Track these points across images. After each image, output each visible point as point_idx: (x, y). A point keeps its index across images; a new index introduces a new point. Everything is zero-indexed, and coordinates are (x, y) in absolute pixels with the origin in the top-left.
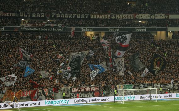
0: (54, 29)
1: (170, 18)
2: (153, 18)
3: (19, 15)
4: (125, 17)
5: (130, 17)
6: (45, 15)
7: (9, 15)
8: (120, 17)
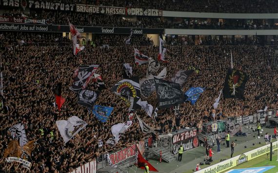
0: (37, 28)
1: (163, 16)
2: (146, 15)
4: (116, 12)
5: (121, 11)
6: (20, 3)
8: (111, 11)
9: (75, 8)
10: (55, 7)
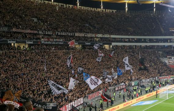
1: (111, 37)
2: (104, 37)
3: (39, 32)
4: (91, 36)
5: (93, 35)
6: (52, 33)
7: (33, 32)
8: (89, 35)
9: (74, 34)
10: (66, 34)
